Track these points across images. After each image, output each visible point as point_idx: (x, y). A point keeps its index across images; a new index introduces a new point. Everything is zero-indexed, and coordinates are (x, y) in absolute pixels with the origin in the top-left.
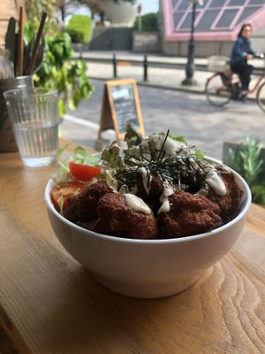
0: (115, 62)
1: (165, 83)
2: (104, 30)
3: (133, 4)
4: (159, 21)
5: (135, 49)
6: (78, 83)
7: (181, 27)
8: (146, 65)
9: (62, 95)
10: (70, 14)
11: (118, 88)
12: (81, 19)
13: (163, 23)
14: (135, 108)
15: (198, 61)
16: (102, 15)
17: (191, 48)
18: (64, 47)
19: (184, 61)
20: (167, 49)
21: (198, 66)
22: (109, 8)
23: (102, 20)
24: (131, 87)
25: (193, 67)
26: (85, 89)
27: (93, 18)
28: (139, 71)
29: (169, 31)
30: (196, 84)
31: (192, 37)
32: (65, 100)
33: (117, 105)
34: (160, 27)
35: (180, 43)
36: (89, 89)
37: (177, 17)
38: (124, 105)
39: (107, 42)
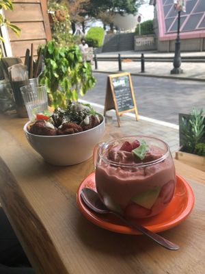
0: (120, 60)
1: (157, 73)
2: (113, 36)
3: (135, 15)
4: (155, 26)
5: (136, 49)
6: (85, 78)
7: (171, 30)
8: (143, 60)
9: (75, 86)
10: (89, 27)
11: (117, 79)
12: (96, 30)
13: (157, 28)
14: (131, 93)
15: (182, 55)
16: (111, 25)
17: (178, 45)
18: (75, 55)
19: (172, 55)
20: (160, 47)
21: (183, 58)
22: (117, 20)
23: (112, 29)
24: (127, 77)
25: (180, 59)
26: (90, 81)
27: (105, 28)
28: (138, 65)
29: (162, 33)
30: (182, 72)
31: (178, 37)
32: (77, 90)
33: (117, 92)
34: (155, 31)
35: (170, 41)
36: (93, 81)
37: (168, 22)
38: (122, 91)
39: (116, 45)
